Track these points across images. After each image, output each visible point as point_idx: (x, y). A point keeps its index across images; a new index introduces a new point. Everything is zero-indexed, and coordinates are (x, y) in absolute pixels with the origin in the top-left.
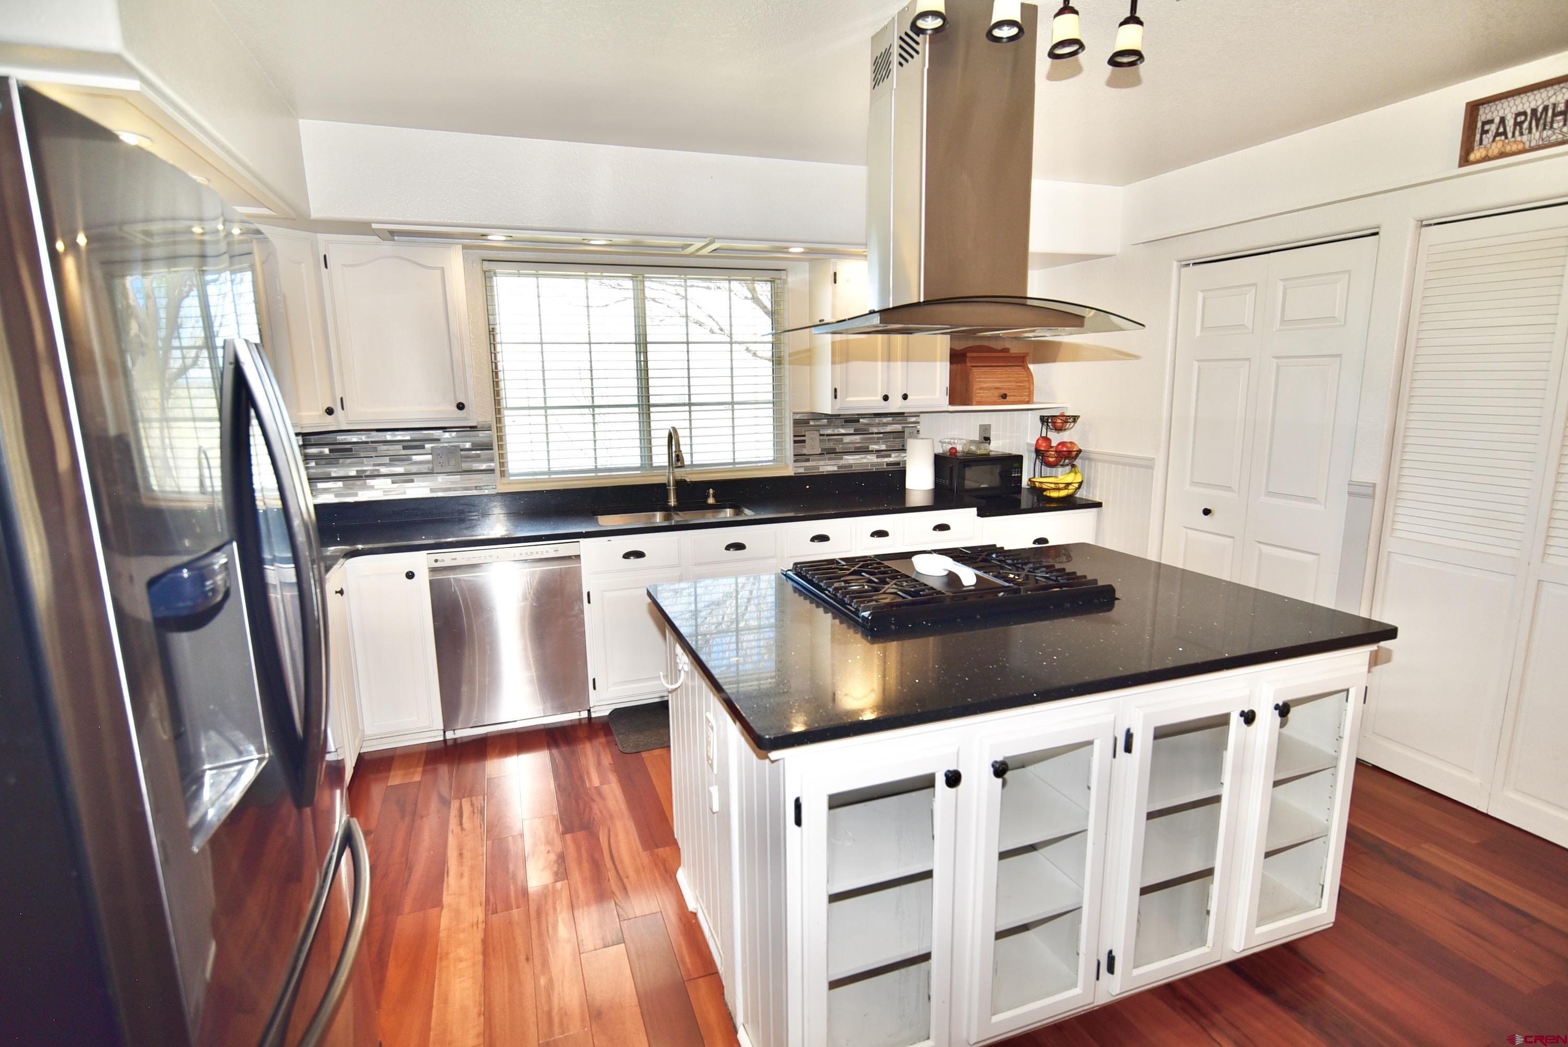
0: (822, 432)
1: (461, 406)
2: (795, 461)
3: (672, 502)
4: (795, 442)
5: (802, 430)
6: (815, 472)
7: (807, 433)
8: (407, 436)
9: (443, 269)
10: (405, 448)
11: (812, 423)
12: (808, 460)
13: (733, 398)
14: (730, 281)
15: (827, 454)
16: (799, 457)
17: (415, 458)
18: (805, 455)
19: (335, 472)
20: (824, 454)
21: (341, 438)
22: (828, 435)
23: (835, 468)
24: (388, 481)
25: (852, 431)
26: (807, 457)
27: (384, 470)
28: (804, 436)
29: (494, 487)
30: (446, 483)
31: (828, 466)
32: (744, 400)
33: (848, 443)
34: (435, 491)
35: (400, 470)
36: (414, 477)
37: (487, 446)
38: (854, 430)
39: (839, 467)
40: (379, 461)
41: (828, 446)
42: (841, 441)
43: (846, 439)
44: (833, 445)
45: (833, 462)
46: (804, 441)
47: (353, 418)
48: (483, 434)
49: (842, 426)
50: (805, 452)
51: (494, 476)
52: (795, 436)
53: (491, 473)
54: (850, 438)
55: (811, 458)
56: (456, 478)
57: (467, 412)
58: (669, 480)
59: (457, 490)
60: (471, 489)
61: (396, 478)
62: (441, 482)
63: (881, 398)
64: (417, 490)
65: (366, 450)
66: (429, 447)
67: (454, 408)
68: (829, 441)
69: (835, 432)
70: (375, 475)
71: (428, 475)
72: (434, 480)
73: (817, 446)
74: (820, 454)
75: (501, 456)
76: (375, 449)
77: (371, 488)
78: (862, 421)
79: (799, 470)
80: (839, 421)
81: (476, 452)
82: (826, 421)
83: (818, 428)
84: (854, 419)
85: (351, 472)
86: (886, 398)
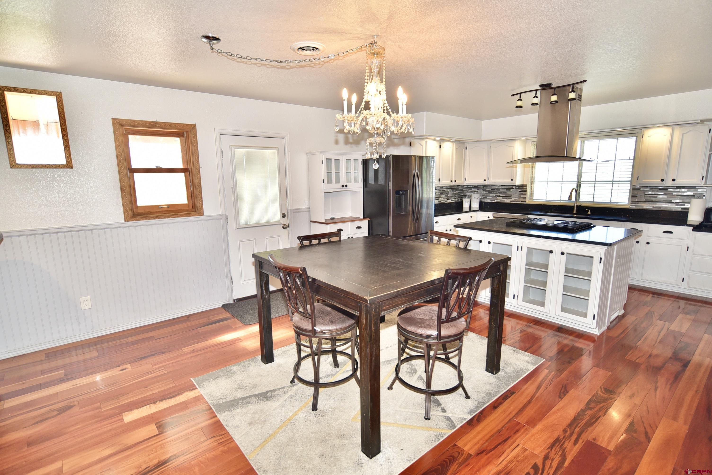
0: (646, 193)
1: (512, 180)
2: (631, 203)
3: (575, 212)
4: (632, 196)
5: (636, 192)
6: (641, 208)
7: (638, 193)
8: (507, 187)
9: (513, 147)
10: (506, 190)
11: (641, 190)
12: (638, 203)
13: (613, 179)
14: (617, 139)
15: (648, 202)
16: (633, 202)
17: (508, 193)
19: (491, 195)
20: (646, 202)
21: (493, 187)
22: (649, 195)
23: (652, 208)
24: (501, 198)
25: (663, 193)
27: (501, 195)
28: (637, 194)
29: (525, 202)
30: (514, 200)
31: (648, 207)
32: (618, 180)
33: (660, 198)
34: (511, 201)
35: (505, 195)
36: (507, 197)
37: (526, 191)
38: (664, 193)
39: (653, 207)
40: (501, 193)
41: (649, 199)
42: (657, 197)
43: (659, 197)
44: (652, 199)
45: (651, 205)
46: (637, 196)
47: (490, 182)
48: (524, 188)
49: (657, 191)
50: (636, 200)
51: (526, 199)
52: (632, 194)
53: (525, 198)
54: (661, 196)
55: (639, 203)
56: (517, 199)
57: (513, 181)
58: (574, 205)
59: (516, 202)
60: (520, 202)
61: (503, 197)
62: (513, 199)
63: (660, 180)
64: (507, 201)
65: (498, 190)
66: (511, 190)
67: (511, 180)
68: (649, 197)
69: (653, 193)
70: (499, 196)
71: (510, 197)
72: (512, 198)
73: (643, 198)
74: (644, 202)
75: (531, 194)
76: (500, 190)
77: (497, 199)
78: (669, 190)
79: (633, 206)
80: (656, 189)
81: (522, 192)
82: (649, 189)
83: (644, 192)
84: (665, 189)
85: (494, 195)
86: (662, 180)
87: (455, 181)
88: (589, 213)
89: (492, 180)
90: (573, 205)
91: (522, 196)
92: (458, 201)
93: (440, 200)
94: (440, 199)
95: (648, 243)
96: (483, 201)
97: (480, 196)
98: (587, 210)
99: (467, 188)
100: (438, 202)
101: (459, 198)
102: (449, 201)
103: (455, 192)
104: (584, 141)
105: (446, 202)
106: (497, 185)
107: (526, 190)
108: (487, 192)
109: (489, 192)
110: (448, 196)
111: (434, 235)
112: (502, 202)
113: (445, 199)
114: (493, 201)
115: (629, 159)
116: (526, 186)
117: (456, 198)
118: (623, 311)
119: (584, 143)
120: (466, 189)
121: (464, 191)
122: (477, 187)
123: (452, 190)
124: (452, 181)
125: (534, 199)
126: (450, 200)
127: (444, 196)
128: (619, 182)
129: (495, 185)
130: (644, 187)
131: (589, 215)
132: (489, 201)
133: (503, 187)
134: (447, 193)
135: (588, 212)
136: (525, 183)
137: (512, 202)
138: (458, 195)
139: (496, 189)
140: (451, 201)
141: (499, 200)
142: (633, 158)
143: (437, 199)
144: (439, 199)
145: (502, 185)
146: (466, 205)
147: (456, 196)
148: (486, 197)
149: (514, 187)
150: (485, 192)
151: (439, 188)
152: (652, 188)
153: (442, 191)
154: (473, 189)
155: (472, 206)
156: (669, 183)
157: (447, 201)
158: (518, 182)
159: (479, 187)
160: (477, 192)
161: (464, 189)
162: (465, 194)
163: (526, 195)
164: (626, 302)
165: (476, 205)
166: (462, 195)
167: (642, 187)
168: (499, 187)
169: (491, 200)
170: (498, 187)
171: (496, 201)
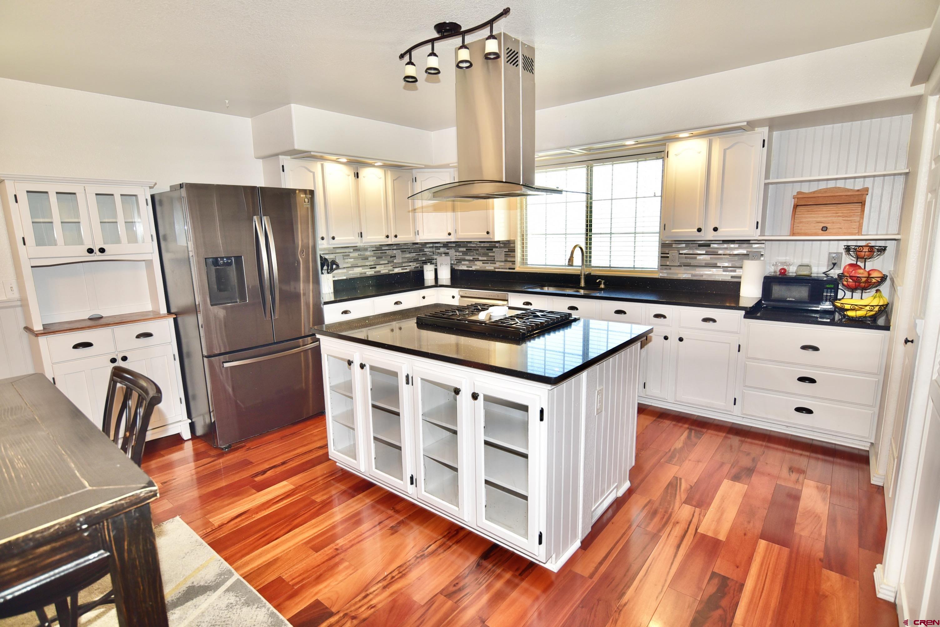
0: (681, 252)
2: (660, 269)
3: (583, 284)
4: (662, 257)
5: (667, 250)
6: (674, 277)
7: (670, 252)
8: (488, 245)
10: (487, 250)
11: (674, 246)
12: (670, 269)
13: (635, 230)
14: (638, 162)
15: (684, 266)
16: (663, 266)
17: (490, 254)
18: (668, 266)
19: (467, 258)
20: (681, 266)
22: (685, 254)
23: (689, 276)
24: (481, 262)
25: (704, 252)
26: (670, 267)
27: (480, 258)
28: (668, 254)
29: (514, 269)
30: (499, 266)
31: (684, 274)
32: (641, 231)
33: (700, 260)
34: (495, 268)
35: (485, 258)
36: (489, 262)
37: (513, 251)
38: (706, 252)
39: (692, 275)
40: (479, 255)
41: (685, 261)
42: (695, 258)
43: (699, 257)
44: (688, 261)
45: (688, 272)
46: (668, 257)
47: (458, 237)
48: (512, 245)
49: (697, 249)
50: (668, 264)
51: (515, 264)
52: (662, 254)
53: (513, 262)
54: (702, 257)
55: (672, 268)
56: (502, 264)
57: (490, 236)
58: (581, 273)
59: (502, 268)
60: (506, 269)
61: (484, 262)
62: (498, 264)
63: (696, 230)
64: (490, 267)
65: (475, 250)
66: (494, 250)
67: (486, 233)
68: (686, 258)
69: (691, 252)
70: (478, 260)
71: (493, 261)
72: (495, 263)
73: (677, 261)
74: (679, 266)
75: (523, 256)
76: (478, 250)
77: (476, 265)
78: (712, 246)
79: (663, 275)
80: (694, 245)
81: (509, 253)
82: (684, 245)
83: (679, 249)
84: (706, 245)
85: (471, 258)
86: (699, 230)
87: (396, 236)
88: (602, 286)
89: (460, 234)
90: (578, 272)
91: (509, 259)
92: (416, 269)
93: (377, 269)
94: (377, 267)
95: (681, 339)
96: (456, 268)
97: (451, 260)
98: (598, 281)
99: (433, 247)
100: (373, 273)
101: (418, 265)
102: (397, 270)
103: (408, 255)
104: (592, 167)
105: (391, 272)
106: (474, 242)
107: (515, 250)
108: (461, 254)
109: (465, 253)
110: (395, 261)
111: (119, 380)
112: (482, 269)
113: (389, 267)
114: (471, 269)
115: (655, 196)
116: (514, 242)
117: (411, 264)
118: (627, 485)
119: (591, 171)
120: (430, 250)
121: (427, 253)
122: (446, 245)
123: (402, 251)
124: (387, 237)
125: (528, 263)
126: (400, 269)
127: (386, 262)
128: (643, 233)
129: (471, 242)
130: (677, 242)
131: (602, 289)
132: (465, 268)
133: (482, 245)
134: (391, 257)
135: (601, 284)
136: (512, 239)
137: (497, 270)
138: (416, 260)
139: (472, 248)
140: (402, 269)
141: (478, 266)
142: (660, 195)
143: (371, 268)
144: (375, 268)
145: (480, 242)
146: (429, 276)
147: (411, 262)
148: (459, 261)
149: (497, 245)
150: (458, 254)
151: (374, 249)
152: (689, 243)
153: (381, 253)
154: (441, 249)
155: (439, 277)
156: (709, 235)
157: (393, 270)
158: (500, 235)
159: (450, 245)
160: (447, 254)
161: (426, 250)
162: (430, 257)
163: (514, 257)
164: (633, 464)
165: (445, 275)
166: (424, 259)
167: (674, 242)
168: (476, 244)
169: (467, 267)
170: (475, 246)
171: (474, 268)
